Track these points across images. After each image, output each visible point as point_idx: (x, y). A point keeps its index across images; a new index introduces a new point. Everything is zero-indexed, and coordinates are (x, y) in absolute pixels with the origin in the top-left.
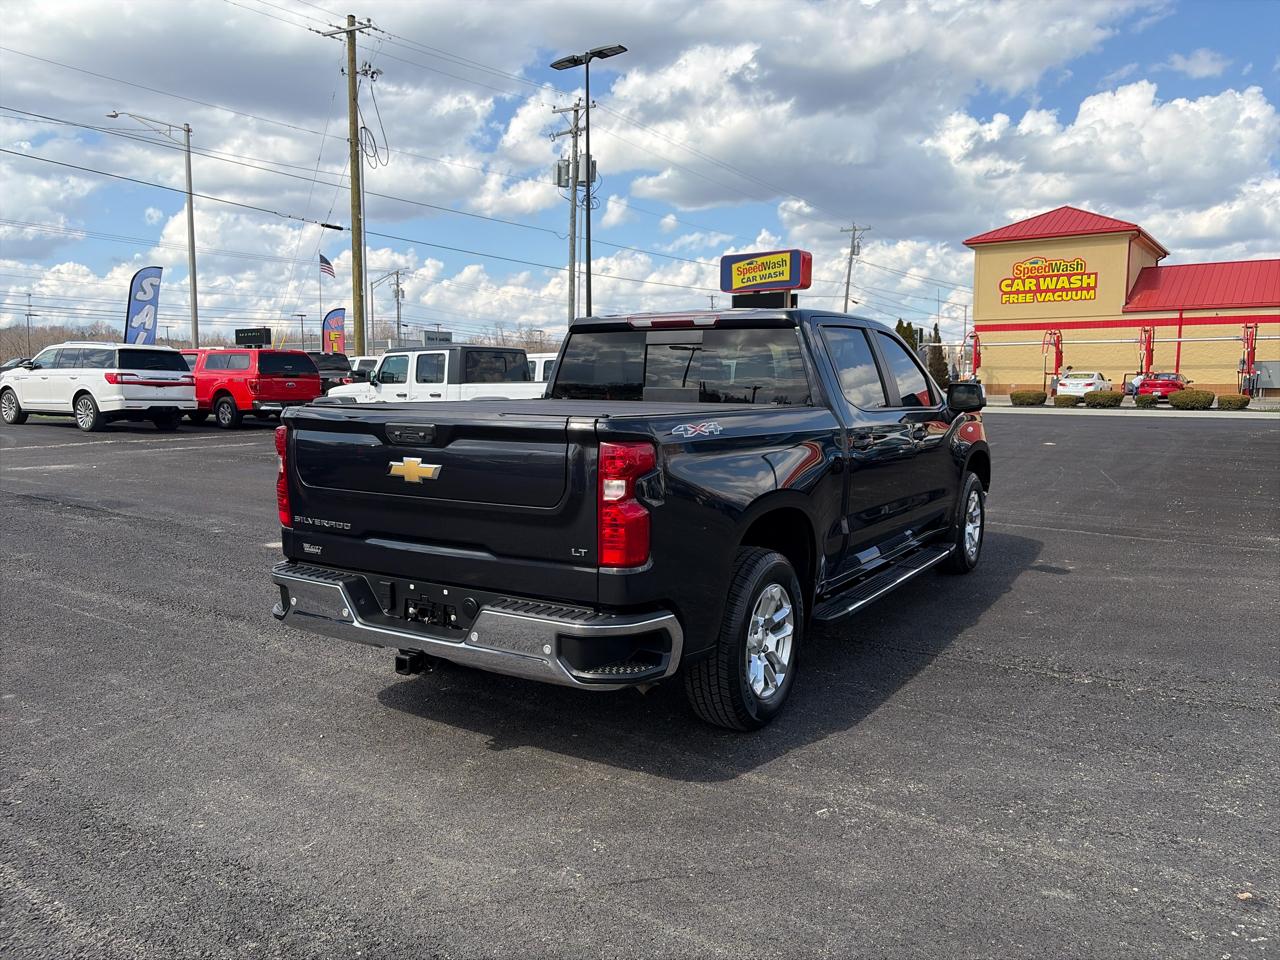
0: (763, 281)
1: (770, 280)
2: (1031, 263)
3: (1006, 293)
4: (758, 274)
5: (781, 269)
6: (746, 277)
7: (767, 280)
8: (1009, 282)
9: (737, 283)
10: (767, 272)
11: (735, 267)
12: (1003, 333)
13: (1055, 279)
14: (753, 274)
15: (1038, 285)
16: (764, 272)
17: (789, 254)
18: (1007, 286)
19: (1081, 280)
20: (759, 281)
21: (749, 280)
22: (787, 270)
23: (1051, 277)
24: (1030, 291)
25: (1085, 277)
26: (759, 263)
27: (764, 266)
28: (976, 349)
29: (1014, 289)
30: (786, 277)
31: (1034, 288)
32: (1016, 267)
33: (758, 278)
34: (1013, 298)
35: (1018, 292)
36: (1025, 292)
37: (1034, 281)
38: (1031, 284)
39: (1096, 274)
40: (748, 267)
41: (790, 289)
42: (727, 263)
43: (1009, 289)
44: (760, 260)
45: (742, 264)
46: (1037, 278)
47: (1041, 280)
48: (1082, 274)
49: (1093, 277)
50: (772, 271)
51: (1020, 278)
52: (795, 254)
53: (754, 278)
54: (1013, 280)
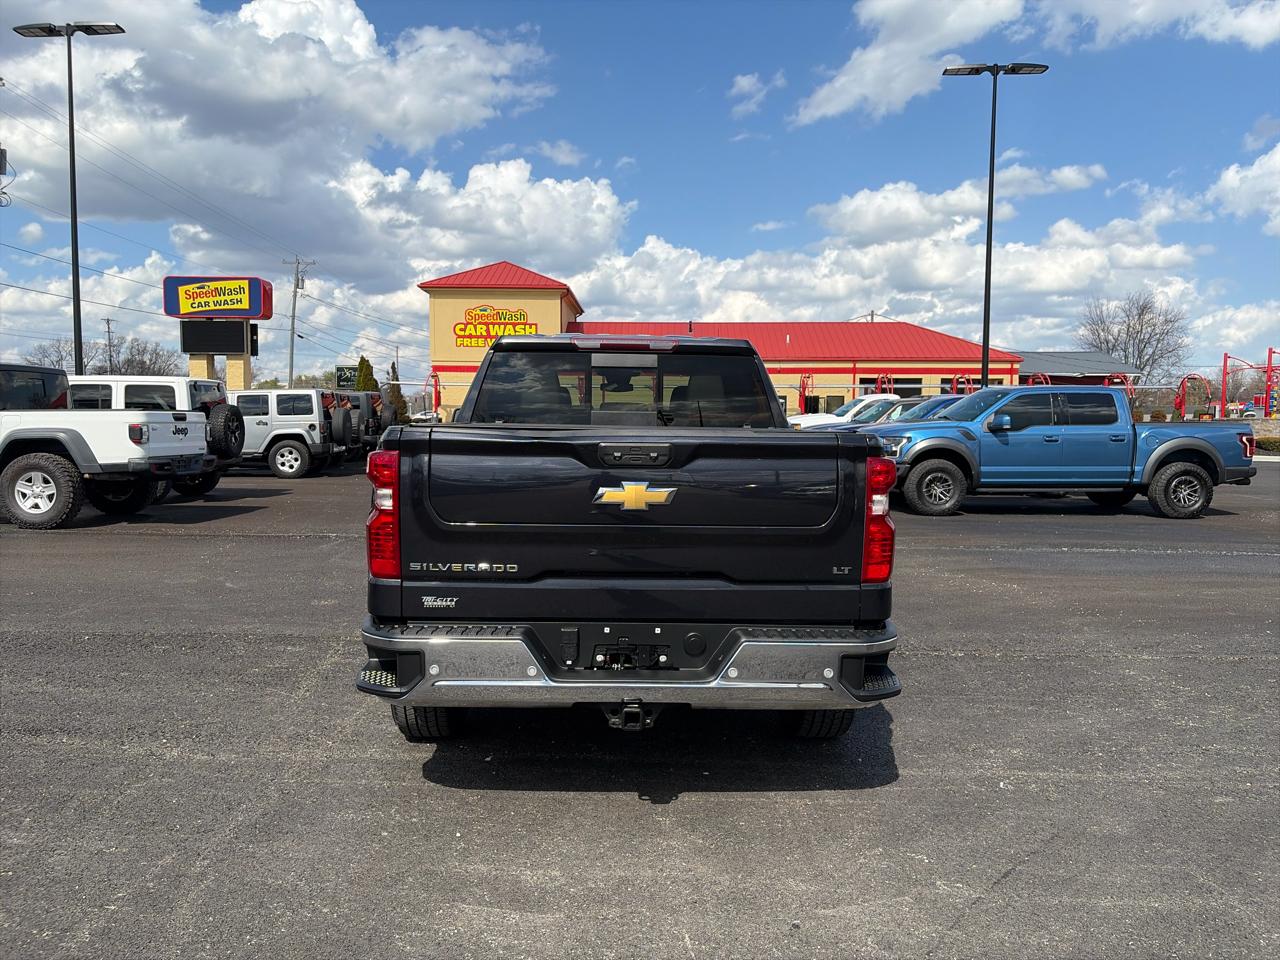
0: (218, 307)
1: (226, 307)
2: (481, 310)
3: (459, 337)
4: (211, 300)
5: (239, 297)
6: (197, 301)
7: (222, 307)
8: (463, 326)
9: (185, 306)
10: (223, 298)
11: (182, 290)
12: (458, 374)
13: (502, 326)
14: (205, 299)
15: (488, 331)
16: (218, 298)
17: (247, 281)
18: (461, 330)
19: (524, 329)
20: (212, 307)
21: (200, 305)
22: (245, 298)
23: (499, 324)
24: (481, 336)
25: (527, 327)
26: (212, 288)
27: (218, 292)
28: (436, 389)
29: (467, 333)
30: (245, 305)
31: (484, 334)
32: (468, 313)
33: (211, 304)
34: (467, 341)
35: (470, 336)
36: (478, 337)
37: (484, 327)
38: (482, 330)
39: (536, 325)
40: (198, 291)
41: (249, 319)
42: (172, 285)
43: (462, 333)
44: (213, 285)
45: (191, 287)
46: (487, 324)
47: (491, 326)
48: (525, 324)
49: (533, 327)
50: (228, 298)
51: (471, 323)
52: (254, 283)
53: (207, 304)
54: (466, 325)
